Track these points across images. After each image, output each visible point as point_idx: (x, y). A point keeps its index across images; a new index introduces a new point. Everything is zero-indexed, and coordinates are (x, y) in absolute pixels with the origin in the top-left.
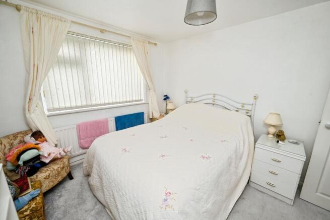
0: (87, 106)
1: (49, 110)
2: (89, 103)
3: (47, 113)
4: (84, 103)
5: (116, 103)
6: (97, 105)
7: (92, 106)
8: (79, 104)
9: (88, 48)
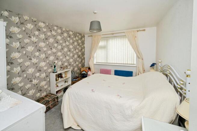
0: (106, 63)
1: (96, 62)
2: (107, 62)
3: (95, 63)
4: (105, 62)
5: (118, 64)
6: (109, 63)
7: (108, 63)
8: (104, 62)
9: (109, 41)
